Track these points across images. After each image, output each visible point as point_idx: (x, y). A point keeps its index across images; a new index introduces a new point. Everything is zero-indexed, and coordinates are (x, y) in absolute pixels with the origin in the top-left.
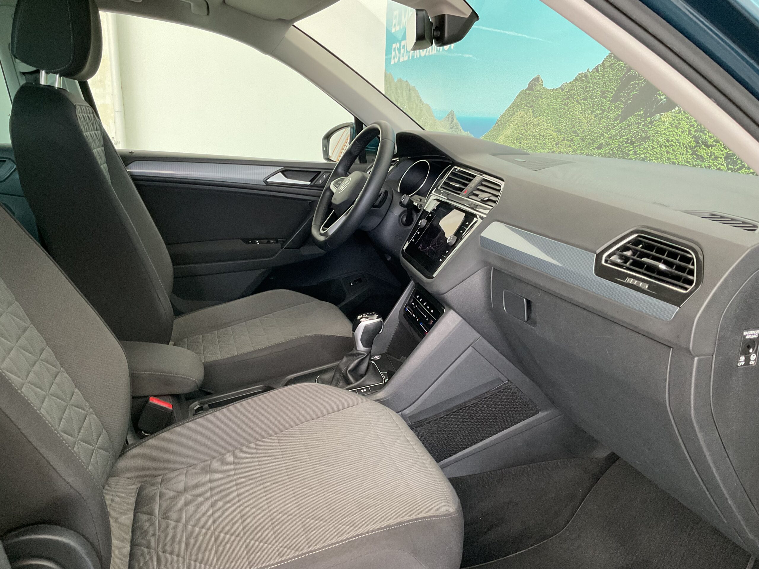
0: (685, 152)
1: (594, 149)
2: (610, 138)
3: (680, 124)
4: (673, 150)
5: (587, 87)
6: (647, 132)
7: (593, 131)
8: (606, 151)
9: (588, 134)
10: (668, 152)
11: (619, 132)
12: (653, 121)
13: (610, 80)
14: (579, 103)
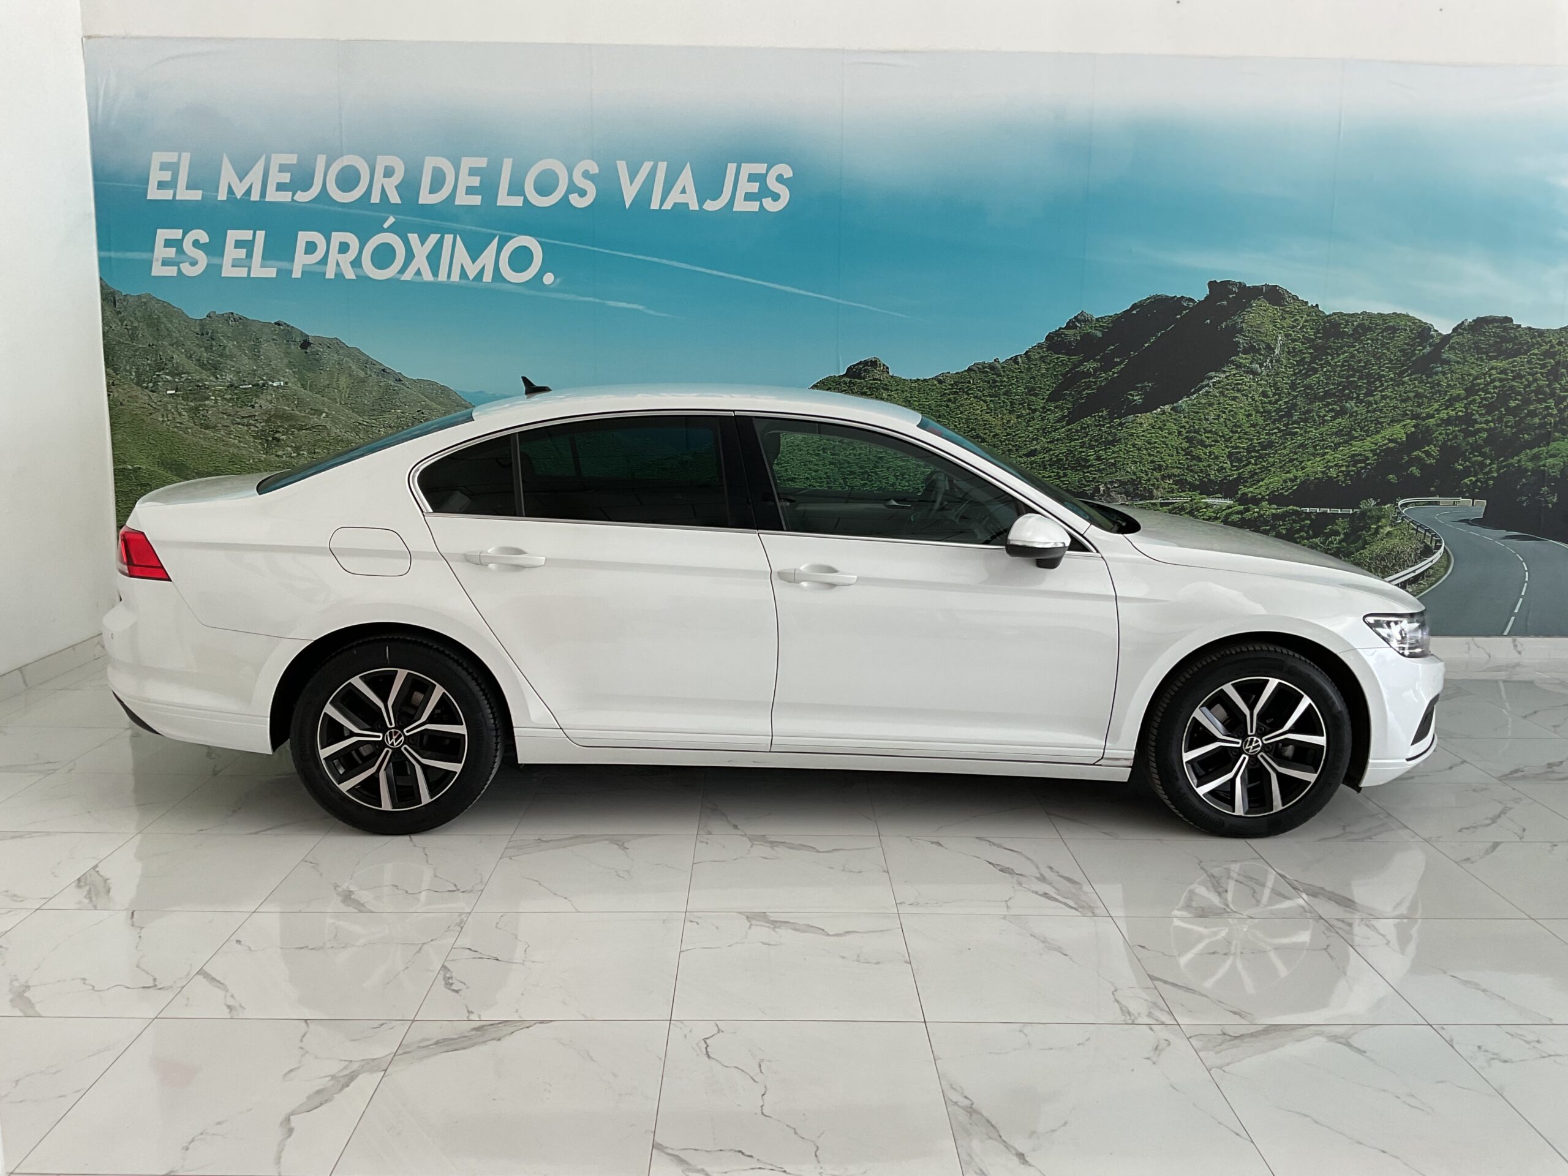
0: (1175, 453)
1: (1020, 457)
2: (1050, 442)
3: (1165, 425)
4: (1158, 452)
5: (995, 381)
6: (1116, 435)
7: (1017, 435)
8: (1044, 458)
9: (1005, 439)
10: (1150, 455)
11: (1067, 435)
12: (1125, 423)
13: (1043, 375)
14: (982, 400)
